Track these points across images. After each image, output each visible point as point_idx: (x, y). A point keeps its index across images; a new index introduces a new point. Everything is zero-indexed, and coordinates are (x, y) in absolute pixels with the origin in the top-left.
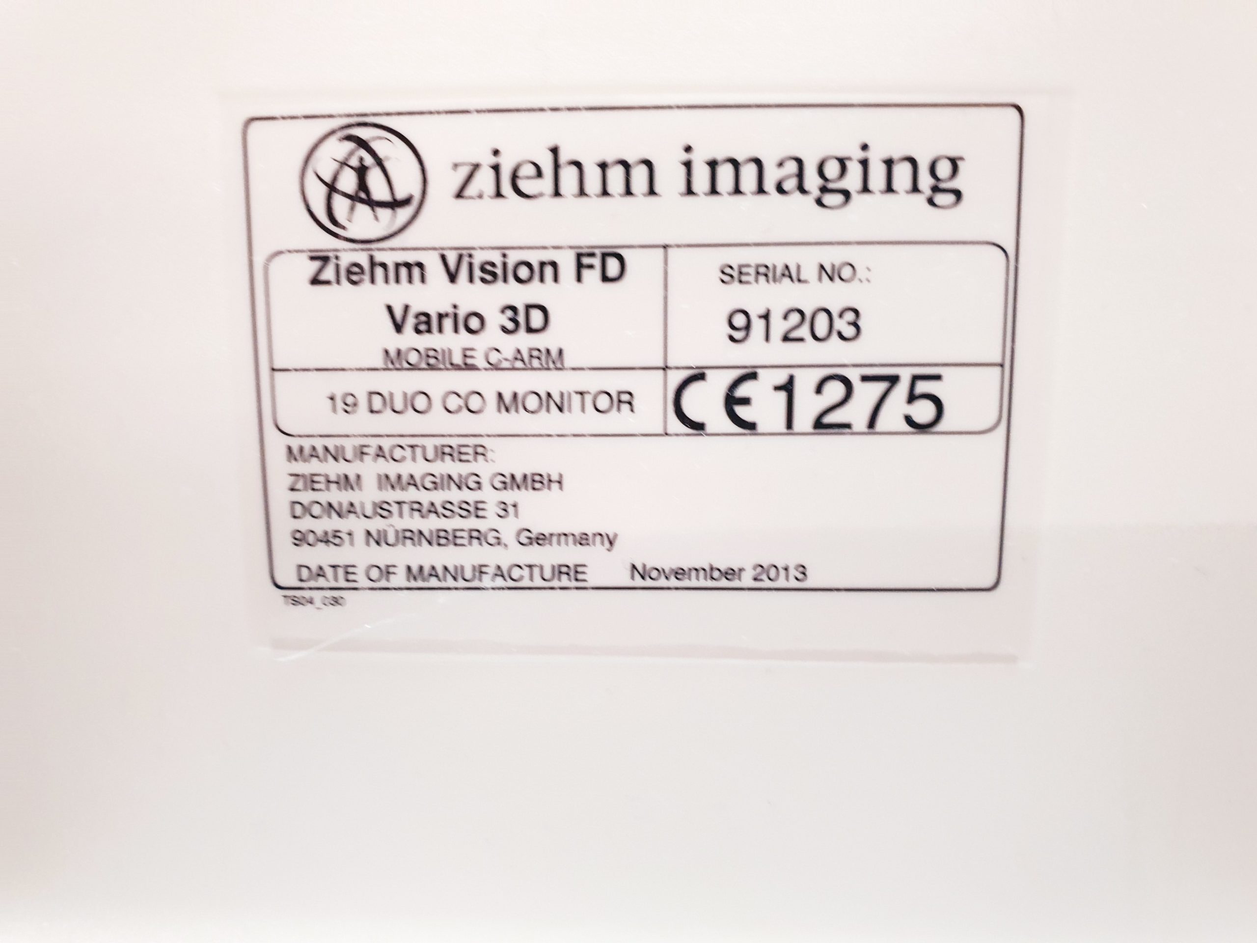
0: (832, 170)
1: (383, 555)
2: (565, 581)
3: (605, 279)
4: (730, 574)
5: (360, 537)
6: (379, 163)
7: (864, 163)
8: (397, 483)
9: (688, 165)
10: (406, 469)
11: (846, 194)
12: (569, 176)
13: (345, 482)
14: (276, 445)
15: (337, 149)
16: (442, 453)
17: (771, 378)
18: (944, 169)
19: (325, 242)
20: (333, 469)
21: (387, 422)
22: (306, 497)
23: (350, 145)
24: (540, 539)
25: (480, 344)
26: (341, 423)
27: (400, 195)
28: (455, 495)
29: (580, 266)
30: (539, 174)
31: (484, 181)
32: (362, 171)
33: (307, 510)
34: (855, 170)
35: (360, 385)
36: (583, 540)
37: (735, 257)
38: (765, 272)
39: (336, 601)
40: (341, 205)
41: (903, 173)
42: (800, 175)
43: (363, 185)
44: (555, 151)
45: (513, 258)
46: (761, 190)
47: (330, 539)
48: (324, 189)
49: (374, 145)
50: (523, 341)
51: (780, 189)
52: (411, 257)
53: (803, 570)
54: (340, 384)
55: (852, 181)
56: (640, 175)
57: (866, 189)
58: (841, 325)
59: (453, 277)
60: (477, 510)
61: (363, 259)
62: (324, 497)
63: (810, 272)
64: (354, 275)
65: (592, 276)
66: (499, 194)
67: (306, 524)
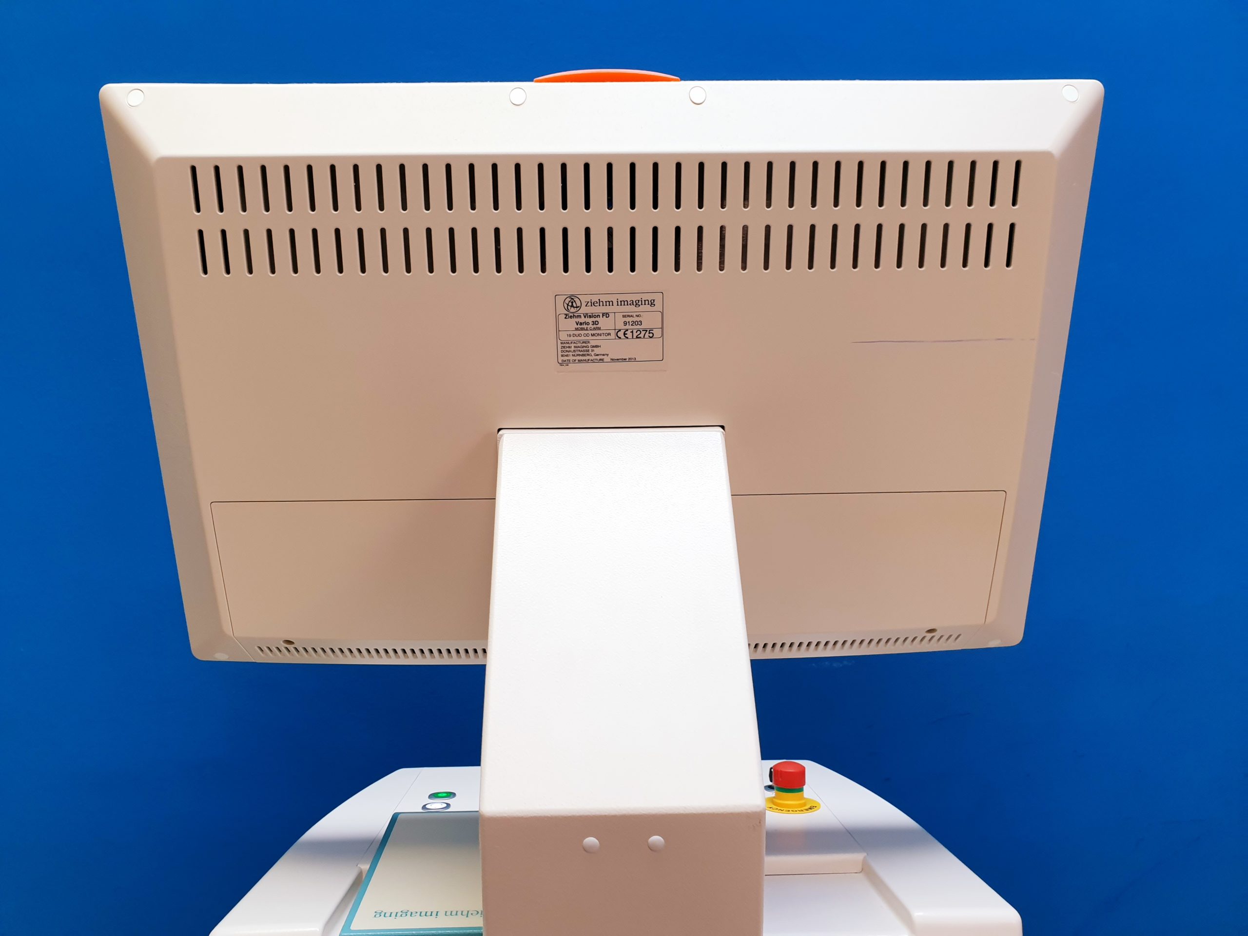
0: (637, 302)
1: (574, 358)
2: (601, 361)
3: (606, 317)
4: (625, 359)
5: (571, 355)
6: (575, 301)
7: (641, 301)
8: (577, 347)
9: (618, 301)
10: (578, 345)
11: (639, 305)
12: (601, 303)
13: (569, 347)
14: (559, 342)
15: (568, 299)
16: (583, 342)
17: (630, 331)
18: (652, 301)
19: (567, 312)
20: (567, 345)
21: (575, 338)
22: (563, 349)
23: (570, 299)
24: (597, 355)
25: (589, 326)
26: (569, 338)
27: (578, 306)
28: (585, 349)
29: (603, 316)
30: (597, 303)
31: (589, 304)
32: (572, 303)
33: (563, 351)
34: (640, 302)
35: (572, 333)
36: (604, 355)
37: (625, 314)
38: (629, 316)
39: (568, 365)
40: (569, 307)
41: (647, 302)
42: (633, 303)
43: (572, 304)
44: (599, 300)
45: (594, 314)
46: (628, 305)
47: (567, 356)
48: (567, 305)
49: (574, 299)
50: (595, 326)
51: (630, 304)
52: (579, 315)
53: (635, 358)
54: (569, 333)
55: (640, 303)
56: (611, 303)
57: (642, 304)
58: (639, 323)
59: (585, 317)
60: (588, 351)
61: (572, 315)
62: (566, 349)
63: (635, 316)
64: (571, 317)
65: (604, 317)
66: (591, 306)
67: (563, 353)
